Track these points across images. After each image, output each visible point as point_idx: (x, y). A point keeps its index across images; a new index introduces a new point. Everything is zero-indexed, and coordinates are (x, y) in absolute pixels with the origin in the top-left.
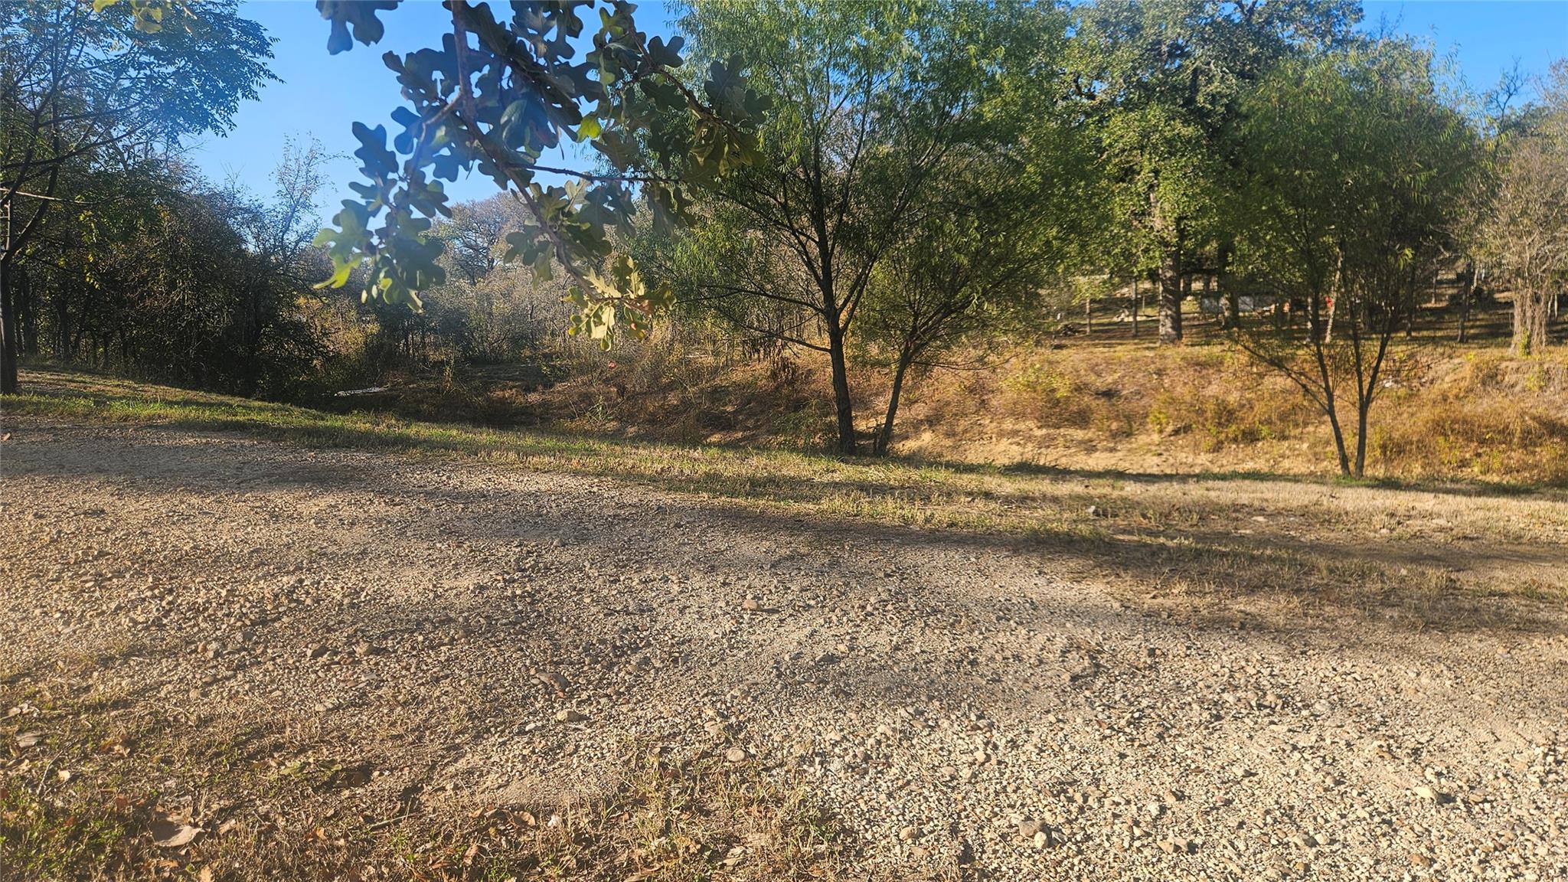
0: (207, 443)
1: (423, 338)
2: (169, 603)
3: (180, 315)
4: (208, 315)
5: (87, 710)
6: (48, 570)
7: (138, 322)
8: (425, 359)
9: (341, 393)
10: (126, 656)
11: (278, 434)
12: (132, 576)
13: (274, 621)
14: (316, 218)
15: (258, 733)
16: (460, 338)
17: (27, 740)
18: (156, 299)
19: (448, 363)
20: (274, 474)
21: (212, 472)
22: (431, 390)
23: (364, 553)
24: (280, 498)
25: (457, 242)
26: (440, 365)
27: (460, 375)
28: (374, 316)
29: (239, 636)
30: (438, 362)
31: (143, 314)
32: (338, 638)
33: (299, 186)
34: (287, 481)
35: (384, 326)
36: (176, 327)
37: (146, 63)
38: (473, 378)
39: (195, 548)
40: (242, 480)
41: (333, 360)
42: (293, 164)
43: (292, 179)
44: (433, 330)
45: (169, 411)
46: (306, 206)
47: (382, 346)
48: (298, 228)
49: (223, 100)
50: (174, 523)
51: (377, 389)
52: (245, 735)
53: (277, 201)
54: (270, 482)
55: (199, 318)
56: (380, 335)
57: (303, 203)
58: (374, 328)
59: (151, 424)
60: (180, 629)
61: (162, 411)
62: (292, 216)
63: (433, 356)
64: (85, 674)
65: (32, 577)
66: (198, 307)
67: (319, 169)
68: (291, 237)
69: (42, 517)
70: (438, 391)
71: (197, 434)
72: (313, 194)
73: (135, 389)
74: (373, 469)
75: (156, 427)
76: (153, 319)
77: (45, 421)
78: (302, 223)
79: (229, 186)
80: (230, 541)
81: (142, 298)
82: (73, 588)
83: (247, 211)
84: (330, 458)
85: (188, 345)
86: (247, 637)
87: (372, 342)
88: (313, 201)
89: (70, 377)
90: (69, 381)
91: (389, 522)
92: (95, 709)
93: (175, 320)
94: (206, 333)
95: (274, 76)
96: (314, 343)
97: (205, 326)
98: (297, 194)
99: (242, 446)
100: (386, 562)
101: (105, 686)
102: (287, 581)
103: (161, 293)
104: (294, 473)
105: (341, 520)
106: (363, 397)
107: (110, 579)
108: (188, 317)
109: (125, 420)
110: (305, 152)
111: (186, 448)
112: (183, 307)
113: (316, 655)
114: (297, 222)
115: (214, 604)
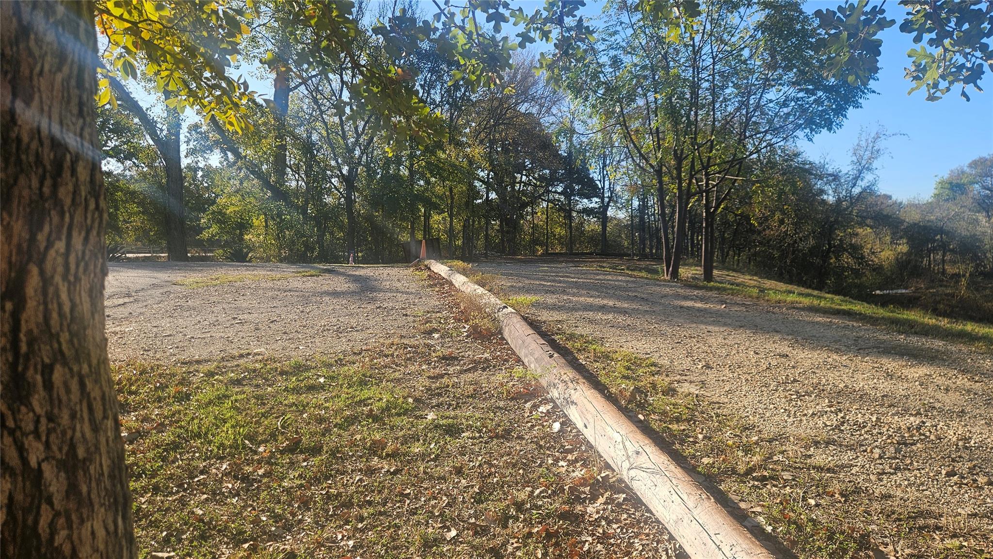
0: (830, 322)
1: (944, 256)
2: (842, 418)
3: (784, 239)
4: (801, 239)
5: (814, 468)
6: (770, 385)
7: (761, 243)
8: (944, 272)
9: (878, 292)
10: (828, 443)
11: (873, 321)
12: (816, 396)
13: (912, 444)
14: (875, 176)
15: (921, 514)
16: (975, 258)
17: (787, 475)
18: (772, 230)
19: (964, 276)
20: (880, 347)
21: (840, 341)
22: (946, 295)
23: (963, 411)
24: (890, 364)
25: (977, 186)
26: (956, 277)
27: (973, 284)
28: (905, 241)
29: (892, 449)
30: (955, 274)
31: (764, 239)
32: (963, 467)
33: (866, 157)
34: (890, 353)
35: (912, 247)
36: (781, 246)
37: (801, 98)
38: (985, 288)
39: (846, 386)
40: (861, 348)
41: (878, 269)
42: (863, 144)
43: (862, 153)
44: (952, 251)
45: (802, 299)
46: (868, 169)
47: (908, 262)
48: (862, 184)
49: (840, 111)
50: (828, 369)
51: (904, 291)
52: (913, 513)
53: (850, 168)
54: (879, 352)
55: (795, 242)
56: (909, 254)
57: (868, 167)
58: (903, 248)
59: (793, 306)
60: (852, 435)
61: (797, 299)
62: (859, 177)
63: (950, 269)
64: (807, 447)
65: (763, 386)
66: (795, 234)
67: (881, 144)
68: (856, 191)
69: (757, 354)
70: (953, 295)
71: (822, 315)
72: (875, 161)
73: (759, 282)
74: (952, 353)
75: (797, 308)
76: (768, 242)
77: (738, 299)
78: (865, 181)
79: (822, 162)
80: (866, 386)
81: (764, 230)
82: (786, 397)
83: (830, 175)
84: (915, 341)
85: (786, 258)
86: (898, 451)
87: (902, 258)
88: (874, 165)
89: (727, 273)
90: (727, 275)
91: (975, 394)
92: (818, 469)
93: (780, 243)
94: (799, 251)
95: (874, 92)
96: (864, 258)
97: (798, 246)
98: (864, 162)
99: (853, 326)
100: (983, 422)
101: (820, 458)
102: (915, 421)
103: (775, 226)
104: (893, 348)
105: (938, 386)
106: (895, 295)
107: (804, 396)
108: (788, 240)
109: (779, 303)
110: (873, 135)
111: (818, 323)
112: (787, 235)
113: (949, 474)
114: (862, 180)
115: (869, 425)
